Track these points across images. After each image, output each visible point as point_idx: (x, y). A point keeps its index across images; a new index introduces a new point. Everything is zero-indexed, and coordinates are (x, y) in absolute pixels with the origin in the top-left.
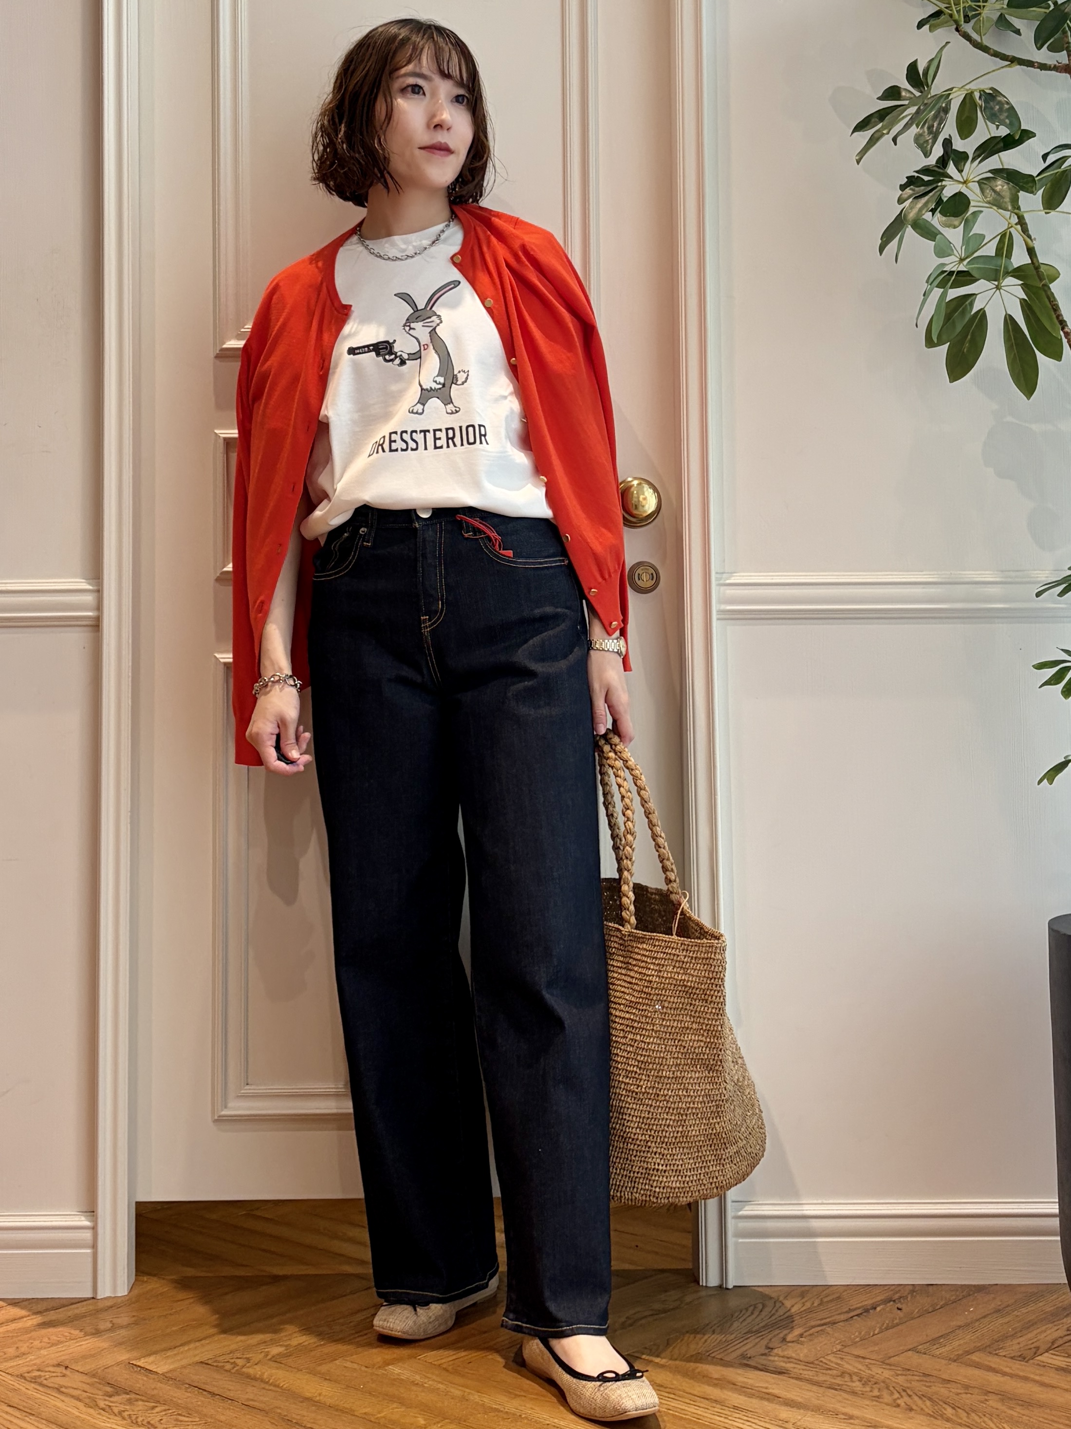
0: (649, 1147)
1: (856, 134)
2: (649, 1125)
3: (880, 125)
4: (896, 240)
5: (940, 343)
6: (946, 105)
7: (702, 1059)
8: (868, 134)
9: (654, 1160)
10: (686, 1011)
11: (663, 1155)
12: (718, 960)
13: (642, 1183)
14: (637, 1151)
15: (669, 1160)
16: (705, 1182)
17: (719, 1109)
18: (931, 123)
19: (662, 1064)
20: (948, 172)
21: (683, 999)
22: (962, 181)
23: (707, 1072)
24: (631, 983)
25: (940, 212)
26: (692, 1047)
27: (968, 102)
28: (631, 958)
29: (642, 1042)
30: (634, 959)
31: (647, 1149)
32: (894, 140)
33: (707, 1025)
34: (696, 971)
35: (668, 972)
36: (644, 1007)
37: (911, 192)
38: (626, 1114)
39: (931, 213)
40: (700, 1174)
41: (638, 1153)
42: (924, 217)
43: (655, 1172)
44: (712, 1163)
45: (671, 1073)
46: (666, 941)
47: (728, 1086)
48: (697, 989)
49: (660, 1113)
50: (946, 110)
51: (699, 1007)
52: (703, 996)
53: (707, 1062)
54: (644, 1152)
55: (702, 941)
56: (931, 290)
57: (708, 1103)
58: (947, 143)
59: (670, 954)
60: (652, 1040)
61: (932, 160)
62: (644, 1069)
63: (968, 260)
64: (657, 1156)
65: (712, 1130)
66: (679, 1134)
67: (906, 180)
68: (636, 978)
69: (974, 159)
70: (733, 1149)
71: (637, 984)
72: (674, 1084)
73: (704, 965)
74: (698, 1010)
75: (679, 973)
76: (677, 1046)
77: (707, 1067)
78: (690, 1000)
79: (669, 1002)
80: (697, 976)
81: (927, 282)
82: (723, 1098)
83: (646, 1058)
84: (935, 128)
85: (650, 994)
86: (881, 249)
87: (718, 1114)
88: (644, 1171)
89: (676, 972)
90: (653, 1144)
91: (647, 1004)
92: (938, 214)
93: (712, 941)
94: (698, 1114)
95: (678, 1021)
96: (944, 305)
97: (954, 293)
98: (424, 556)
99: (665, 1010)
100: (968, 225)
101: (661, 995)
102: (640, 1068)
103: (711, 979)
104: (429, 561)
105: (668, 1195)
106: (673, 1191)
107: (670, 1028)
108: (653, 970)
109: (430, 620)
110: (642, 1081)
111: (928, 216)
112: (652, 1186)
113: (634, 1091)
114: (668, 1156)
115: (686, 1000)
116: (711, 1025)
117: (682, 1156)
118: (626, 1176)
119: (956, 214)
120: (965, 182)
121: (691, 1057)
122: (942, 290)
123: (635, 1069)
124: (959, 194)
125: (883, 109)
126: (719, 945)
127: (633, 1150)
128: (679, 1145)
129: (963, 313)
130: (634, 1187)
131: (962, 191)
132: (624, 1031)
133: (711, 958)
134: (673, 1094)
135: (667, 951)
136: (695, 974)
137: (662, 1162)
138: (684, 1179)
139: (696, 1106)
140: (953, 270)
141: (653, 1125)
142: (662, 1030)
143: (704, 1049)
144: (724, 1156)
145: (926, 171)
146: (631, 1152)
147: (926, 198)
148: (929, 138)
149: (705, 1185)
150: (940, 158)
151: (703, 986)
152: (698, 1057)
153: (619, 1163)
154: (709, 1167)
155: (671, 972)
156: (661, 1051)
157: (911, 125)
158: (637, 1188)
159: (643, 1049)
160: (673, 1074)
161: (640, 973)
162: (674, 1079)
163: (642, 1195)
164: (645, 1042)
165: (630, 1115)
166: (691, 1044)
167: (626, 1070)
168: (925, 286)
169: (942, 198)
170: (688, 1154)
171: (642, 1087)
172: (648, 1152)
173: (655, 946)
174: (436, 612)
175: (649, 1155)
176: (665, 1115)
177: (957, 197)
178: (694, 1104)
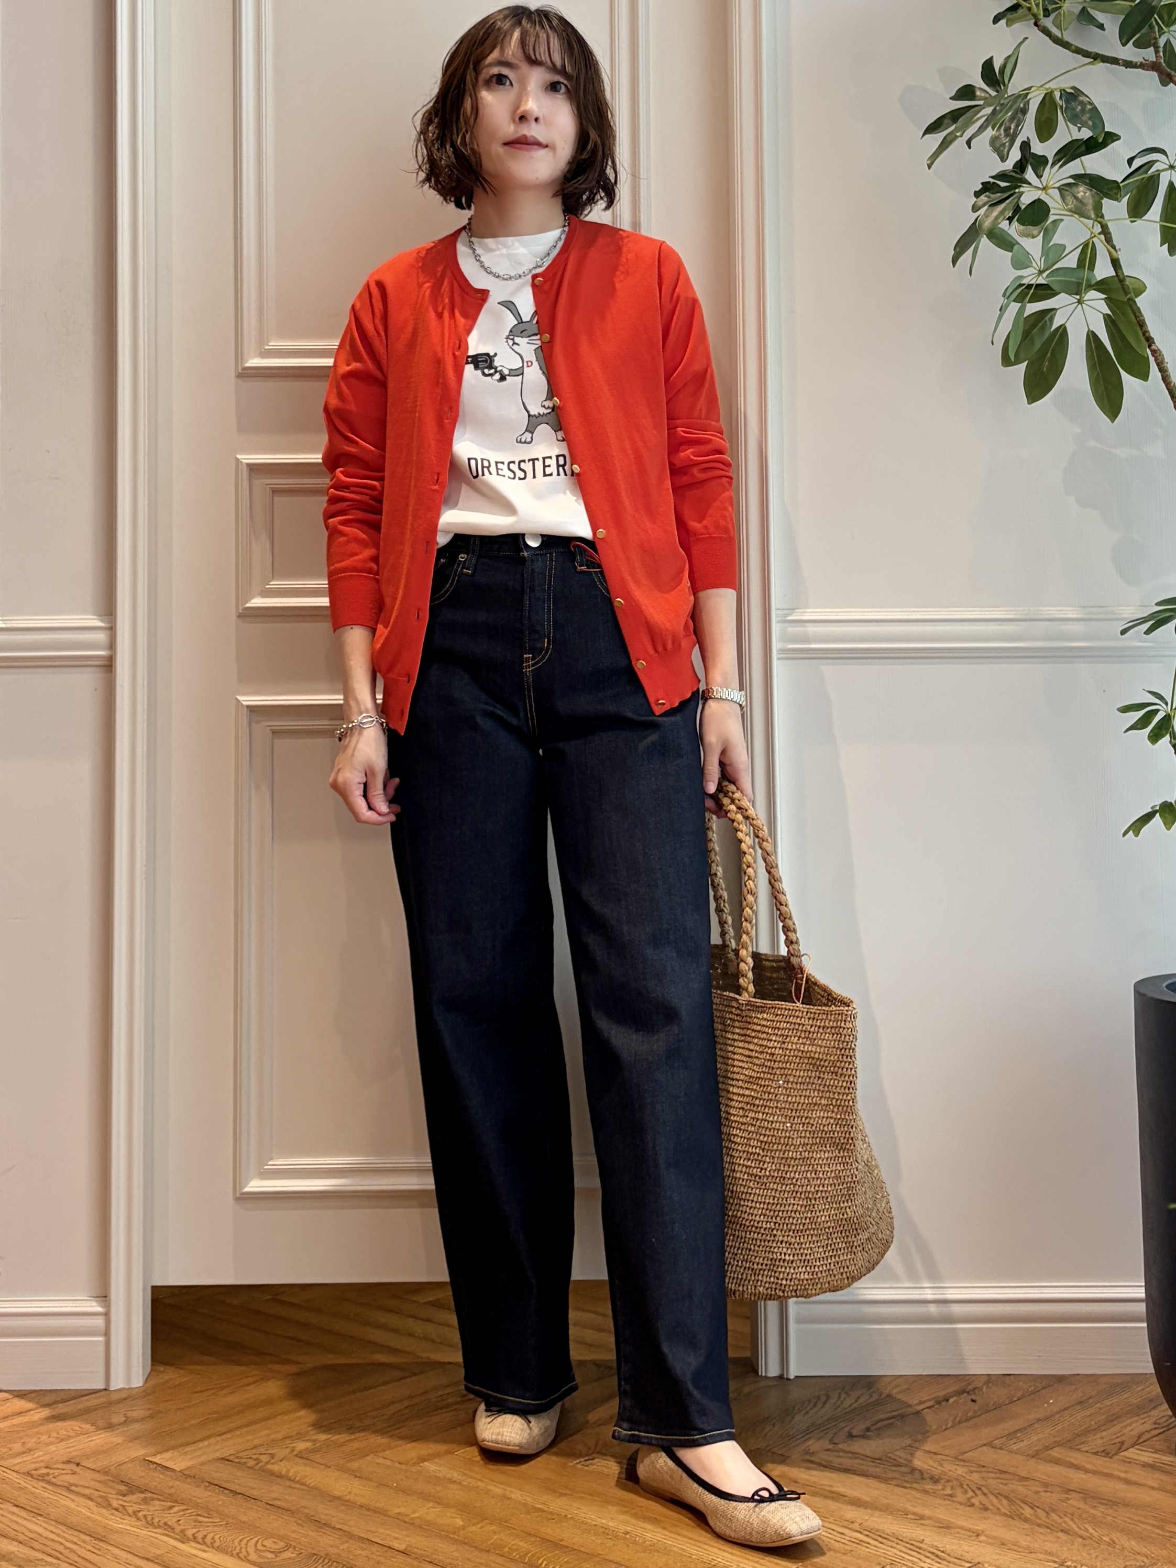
0: (775, 1236)
1: (927, 136)
2: (775, 1211)
3: (953, 127)
4: (970, 252)
5: (1018, 361)
6: (1024, 105)
7: (832, 1138)
8: (939, 137)
9: (780, 1249)
10: (814, 1086)
11: (790, 1244)
12: (848, 1029)
13: (767, 1276)
14: (761, 1241)
15: (796, 1249)
16: (835, 1272)
17: (850, 1192)
18: (1007, 125)
19: (788, 1144)
20: (1026, 177)
21: (810, 1072)
22: (1041, 187)
23: (837, 1151)
24: (749, 1057)
25: (1018, 220)
26: (820, 1125)
27: (1048, 102)
28: (748, 1029)
29: (765, 1120)
30: (753, 1030)
31: (772, 1238)
32: (969, 143)
33: (837, 1100)
34: (825, 1042)
35: (793, 1043)
36: (767, 1083)
37: (986, 199)
38: (748, 1200)
39: (1008, 221)
40: (830, 1264)
41: (762, 1243)
42: (1000, 226)
43: (782, 1263)
44: (842, 1251)
45: (799, 1153)
46: (789, 1010)
47: (860, 1167)
48: (825, 1061)
49: (787, 1198)
50: (1024, 111)
51: (828, 1081)
52: (832, 1069)
53: (837, 1141)
54: (769, 1241)
55: (831, 1009)
56: (1007, 306)
57: (839, 1185)
58: (1025, 146)
59: (795, 1023)
60: (776, 1117)
61: (1009, 165)
62: (768, 1150)
63: (1048, 272)
64: (784, 1245)
65: (843, 1215)
66: (808, 1221)
67: (981, 186)
68: (756, 1051)
69: (1053, 164)
70: (864, 1236)
71: (757, 1058)
72: (801, 1166)
73: (833, 1035)
74: (827, 1083)
75: (804, 1044)
76: (804, 1124)
77: (837, 1146)
78: (818, 1073)
79: (795, 1076)
80: (825, 1047)
81: (1004, 296)
82: (854, 1179)
83: (770, 1138)
84: (1012, 131)
85: (773, 1068)
86: (954, 261)
87: (850, 1197)
88: (769, 1262)
89: (802, 1043)
90: (779, 1232)
91: (770, 1079)
92: (1015, 223)
93: (842, 1008)
94: (827, 1198)
95: (805, 1096)
96: (1022, 320)
97: (1032, 308)
98: (532, 589)
99: (790, 1085)
100: (1048, 234)
101: (785, 1069)
102: (763, 1150)
103: (841, 1049)
104: (538, 594)
105: (795, 1288)
106: (801, 1282)
107: (796, 1105)
108: (775, 1041)
109: (533, 659)
110: (766, 1164)
111: (1004, 225)
112: (778, 1279)
113: (756, 1175)
114: (796, 1244)
115: (814, 1073)
116: (842, 1100)
117: (811, 1245)
118: (749, 1268)
119: (1035, 223)
120: (1044, 189)
121: (820, 1135)
122: (1020, 305)
123: (757, 1151)
124: (1038, 202)
125: (956, 110)
126: (850, 1012)
127: (756, 1240)
128: (808, 1232)
129: (1043, 329)
130: (758, 1281)
131: (1041, 198)
132: (743, 1109)
133: (840, 1027)
134: (801, 1176)
135: (791, 1020)
136: (824, 1044)
137: (789, 1251)
138: (813, 1270)
139: (826, 1189)
140: (1031, 283)
141: (779, 1211)
142: (787, 1106)
143: (834, 1126)
144: (855, 1244)
145: (1002, 176)
146: (754, 1242)
147: (1003, 205)
148: (1006, 140)
149: (835, 1276)
150: (1017, 162)
151: (832, 1058)
152: (828, 1135)
153: (741, 1254)
154: (839, 1255)
155: (796, 1043)
156: (787, 1131)
157: (986, 127)
158: (761, 1281)
159: (767, 1128)
160: (801, 1155)
161: (761, 1045)
162: (801, 1161)
163: (767, 1289)
164: (768, 1122)
165: (752, 1201)
166: (820, 1122)
167: (748, 1152)
168: (1002, 300)
169: (1020, 205)
170: (817, 1242)
171: (766, 1169)
172: (773, 1241)
173: (777, 1015)
174: (542, 650)
175: (774, 1245)
176: (792, 1199)
177: (1036, 204)
178: (823, 1187)
